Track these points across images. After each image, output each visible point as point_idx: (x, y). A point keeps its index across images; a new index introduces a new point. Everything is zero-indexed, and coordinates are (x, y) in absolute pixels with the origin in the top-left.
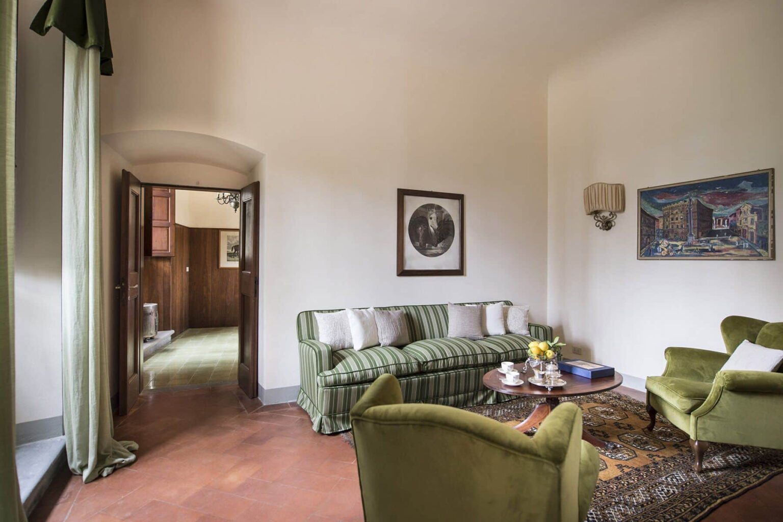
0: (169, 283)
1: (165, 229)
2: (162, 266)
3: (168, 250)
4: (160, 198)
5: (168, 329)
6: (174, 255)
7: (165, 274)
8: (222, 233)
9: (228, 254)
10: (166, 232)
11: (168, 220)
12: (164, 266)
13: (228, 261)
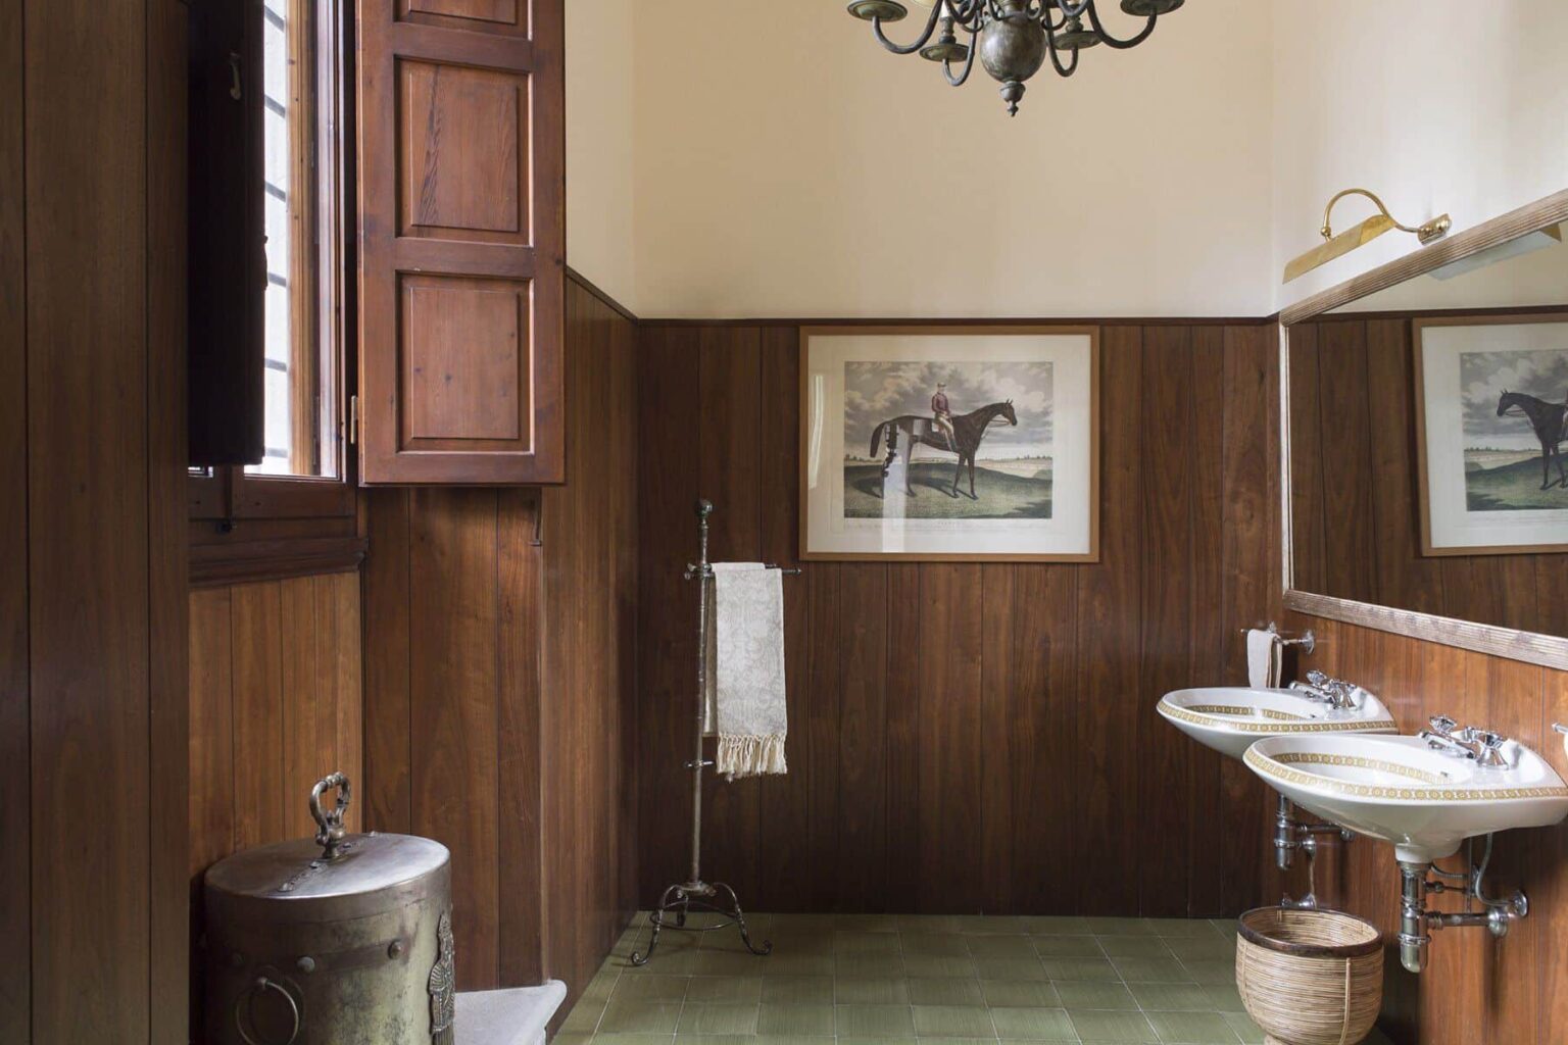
0: (531, 666)
1: (502, 291)
2: (489, 548)
3: (521, 440)
4: (470, 78)
5: (529, 976)
6: (560, 478)
7: (505, 609)
8: (822, 352)
9: (848, 471)
10: (510, 309)
11: (520, 231)
12: (500, 546)
13: (850, 513)
